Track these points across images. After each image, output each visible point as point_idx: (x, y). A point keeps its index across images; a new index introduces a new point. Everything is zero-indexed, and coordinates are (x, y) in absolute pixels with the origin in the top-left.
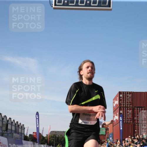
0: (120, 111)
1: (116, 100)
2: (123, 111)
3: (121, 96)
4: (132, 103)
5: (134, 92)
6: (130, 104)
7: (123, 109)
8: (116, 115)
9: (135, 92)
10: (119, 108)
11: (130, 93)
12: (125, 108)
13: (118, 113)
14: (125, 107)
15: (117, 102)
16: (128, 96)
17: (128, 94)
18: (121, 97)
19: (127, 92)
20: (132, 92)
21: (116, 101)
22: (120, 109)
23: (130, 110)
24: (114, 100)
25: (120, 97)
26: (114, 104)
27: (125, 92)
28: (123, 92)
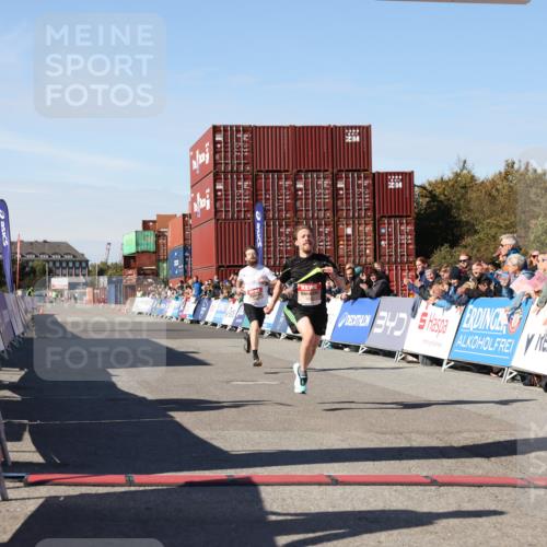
0: (215, 186)
1: (203, 151)
2: (225, 185)
3: (219, 138)
4: (251, 160)
5: (256, 127)
6: (245, 164)
7: (226, 179)
8: (203, 196)
9: (260, 128)
10: (212, 174)
11: (246, 129)
12: (232, 177)
13: (208, 191)
14: (232, 172)
15: (205, 158)
16: (238, 140)
17: (238, 131)
18: (219, 142)
19: (238, 127)
20: (250, 126)
21: (200, 153)
22: (216, 179)
23: (245, 180)
24: (193, 149)
25: (215, 143)
26: (194, 162)
27: (231, 127)
28: (225, 128)
